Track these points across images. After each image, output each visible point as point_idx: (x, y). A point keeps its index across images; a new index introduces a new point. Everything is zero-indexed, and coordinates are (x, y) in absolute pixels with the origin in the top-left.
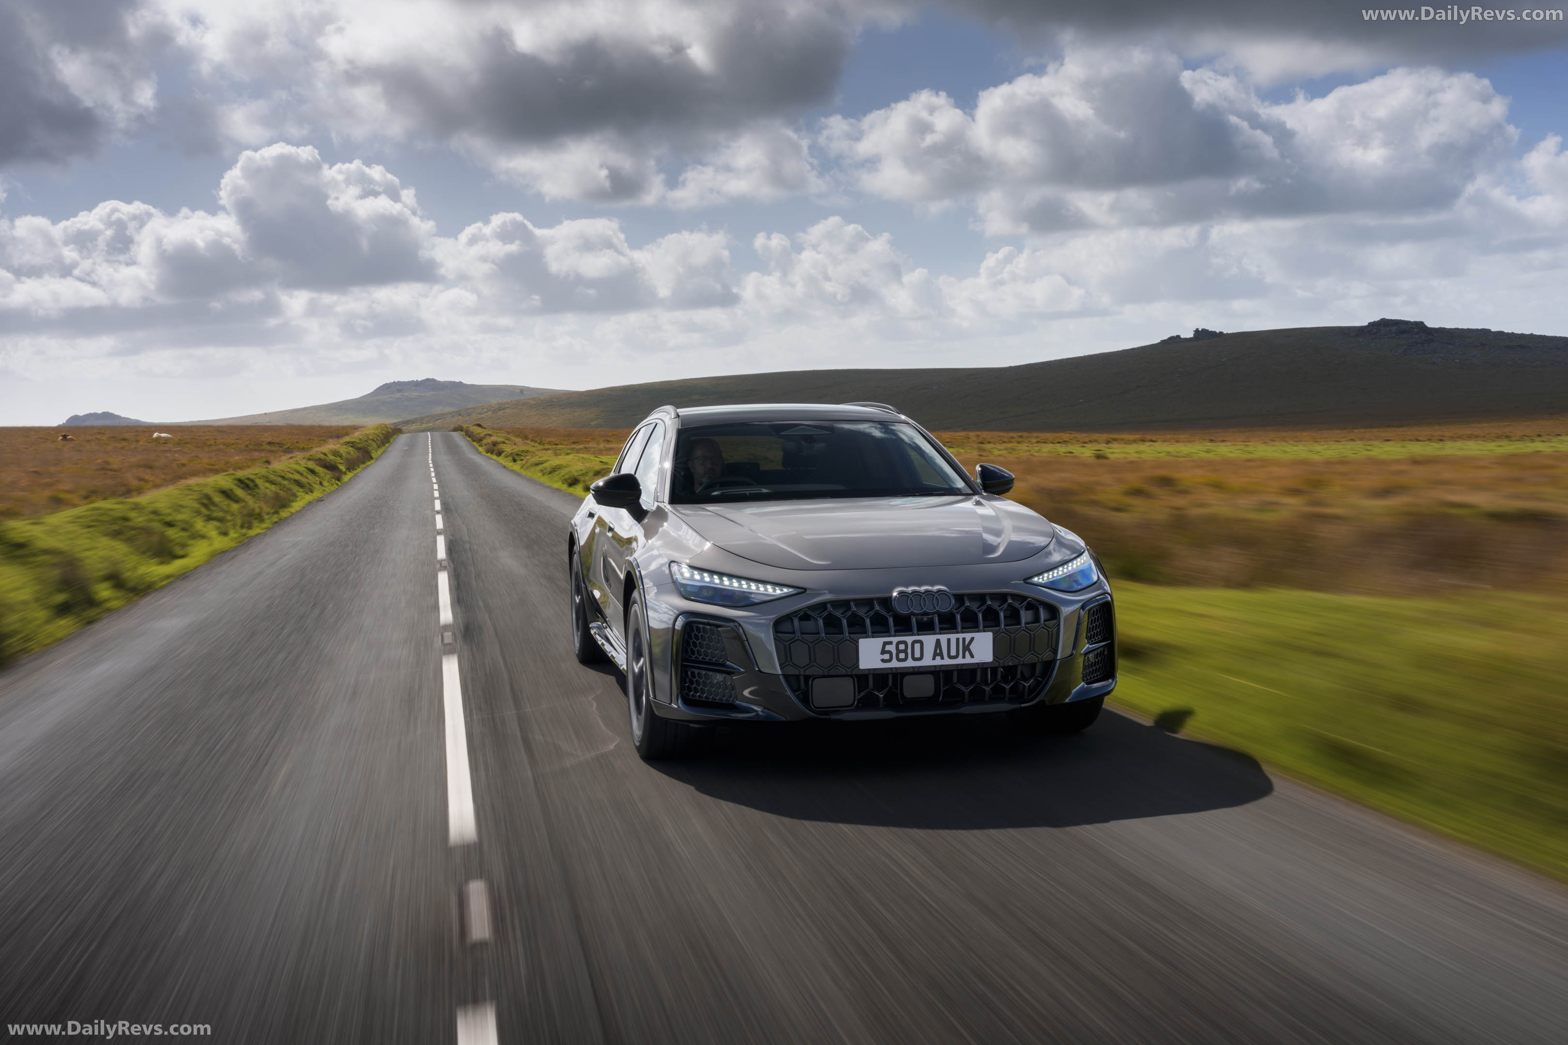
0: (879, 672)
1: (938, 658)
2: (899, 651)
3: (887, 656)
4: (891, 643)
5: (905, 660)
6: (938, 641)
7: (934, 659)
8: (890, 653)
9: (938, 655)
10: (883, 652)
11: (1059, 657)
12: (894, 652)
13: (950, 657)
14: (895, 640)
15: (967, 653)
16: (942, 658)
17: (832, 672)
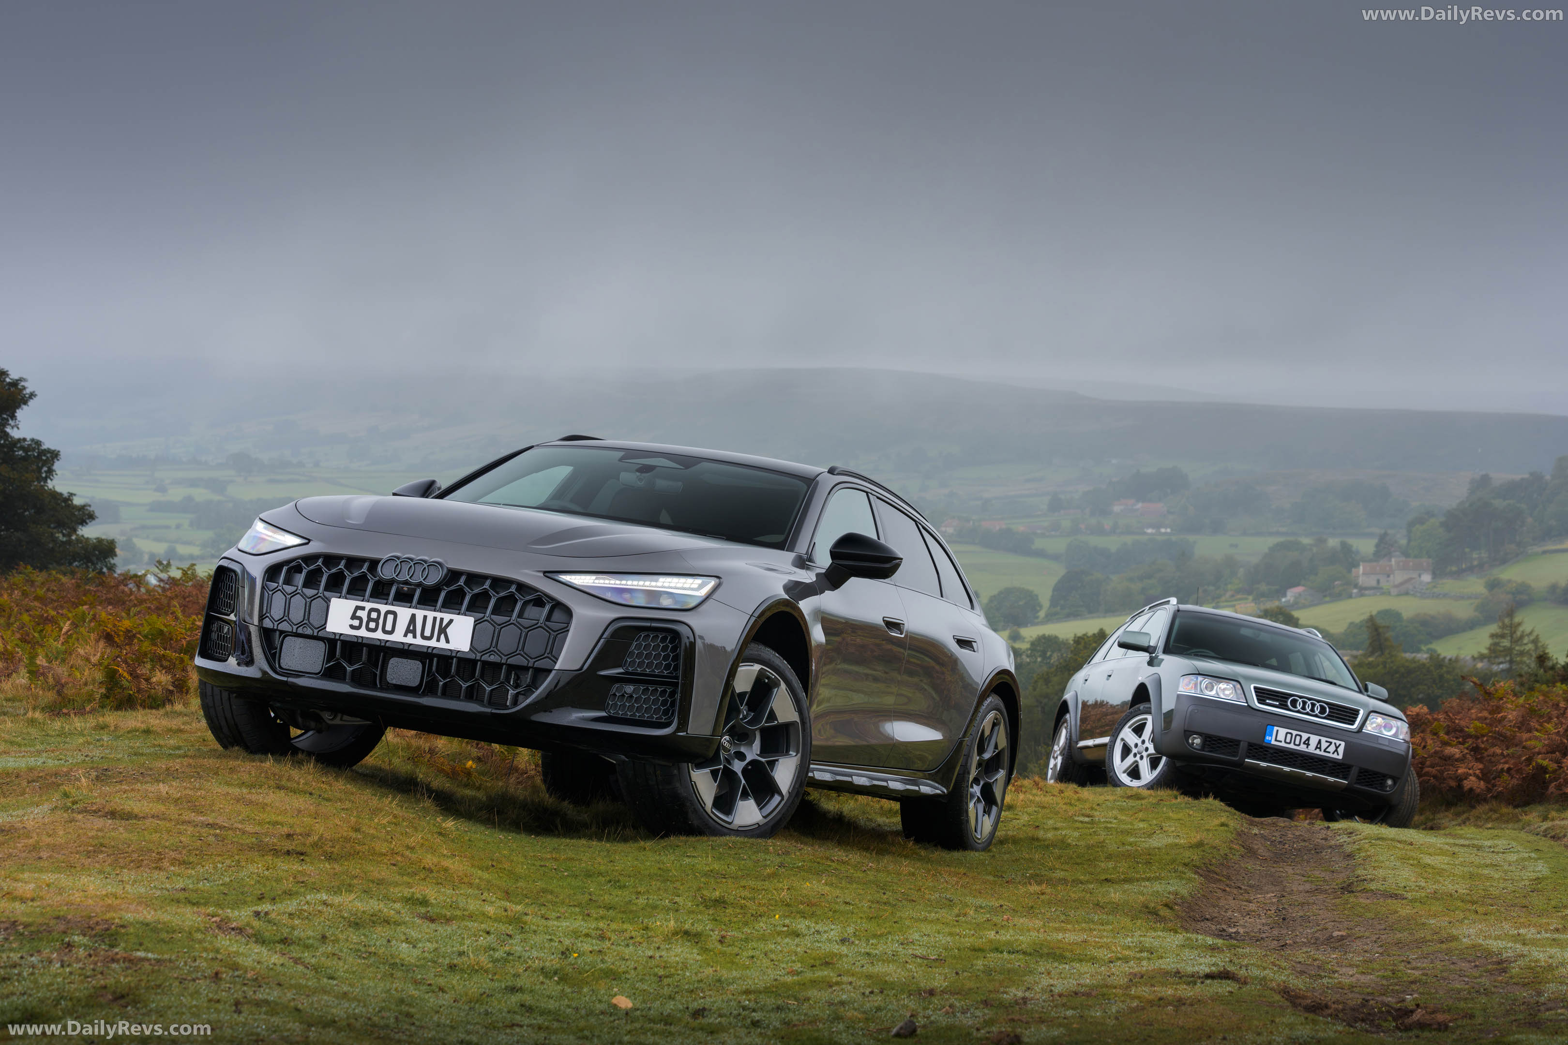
0: (348, 639)
1: (410, 635)
2: (370, 619)
3: (356, 623)
4: (363, 608)
5: (374, 630)
6: (413, 617)
7: (405, 635)
8: (360, 619)
9: (411, 632)
10: (354, 617)
11: (557, 667)
12: (365, 620)
13: (423, 637)
14: (369, 606)
15: (442, 636)
16: (415, 637)
17: (300, 631)
